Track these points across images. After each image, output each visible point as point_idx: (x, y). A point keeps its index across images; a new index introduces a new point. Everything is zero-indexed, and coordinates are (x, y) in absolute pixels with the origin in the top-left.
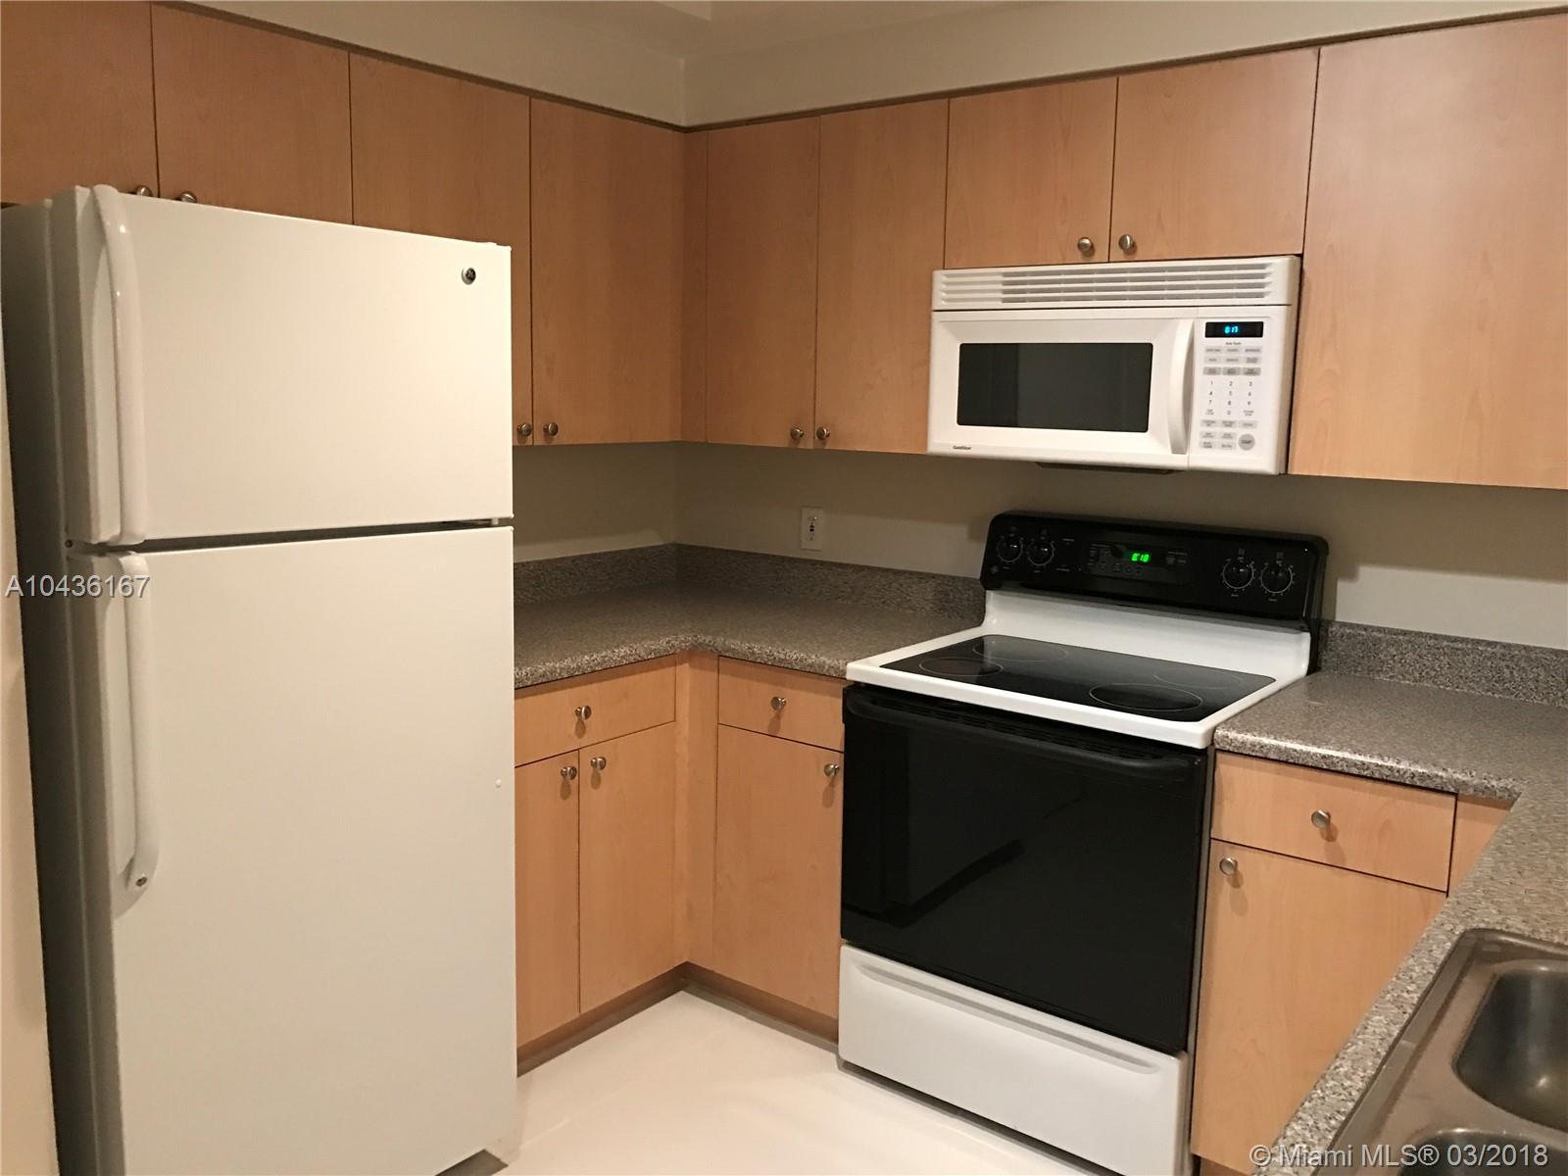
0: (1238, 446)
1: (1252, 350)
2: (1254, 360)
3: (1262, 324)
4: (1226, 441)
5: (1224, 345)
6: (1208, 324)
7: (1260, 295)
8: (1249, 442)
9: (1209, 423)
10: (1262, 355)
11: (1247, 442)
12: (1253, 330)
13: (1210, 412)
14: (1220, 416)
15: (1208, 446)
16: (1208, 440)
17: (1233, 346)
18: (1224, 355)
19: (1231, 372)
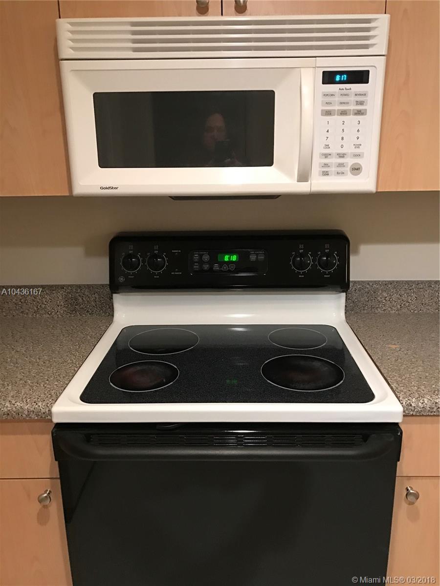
0: (349, 172)
1: (360, 95)
2: (361, 103)
3: (368, 72)
4: (340, 170)
5: (337, 90)
6: (324, 73)
7: (366, 47)
8: (357, 169)
9: (326, 156)
10: (369, 98)
11: (356, 169)
12: (360, 77)
13: (327, 146)
14: (335, 149)
15: (326, 174)
16: (325, 169)
17: (344, 92)
18: (337, 99)
19: (344, 113)
